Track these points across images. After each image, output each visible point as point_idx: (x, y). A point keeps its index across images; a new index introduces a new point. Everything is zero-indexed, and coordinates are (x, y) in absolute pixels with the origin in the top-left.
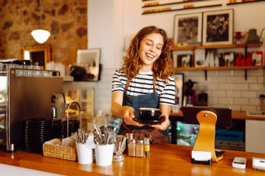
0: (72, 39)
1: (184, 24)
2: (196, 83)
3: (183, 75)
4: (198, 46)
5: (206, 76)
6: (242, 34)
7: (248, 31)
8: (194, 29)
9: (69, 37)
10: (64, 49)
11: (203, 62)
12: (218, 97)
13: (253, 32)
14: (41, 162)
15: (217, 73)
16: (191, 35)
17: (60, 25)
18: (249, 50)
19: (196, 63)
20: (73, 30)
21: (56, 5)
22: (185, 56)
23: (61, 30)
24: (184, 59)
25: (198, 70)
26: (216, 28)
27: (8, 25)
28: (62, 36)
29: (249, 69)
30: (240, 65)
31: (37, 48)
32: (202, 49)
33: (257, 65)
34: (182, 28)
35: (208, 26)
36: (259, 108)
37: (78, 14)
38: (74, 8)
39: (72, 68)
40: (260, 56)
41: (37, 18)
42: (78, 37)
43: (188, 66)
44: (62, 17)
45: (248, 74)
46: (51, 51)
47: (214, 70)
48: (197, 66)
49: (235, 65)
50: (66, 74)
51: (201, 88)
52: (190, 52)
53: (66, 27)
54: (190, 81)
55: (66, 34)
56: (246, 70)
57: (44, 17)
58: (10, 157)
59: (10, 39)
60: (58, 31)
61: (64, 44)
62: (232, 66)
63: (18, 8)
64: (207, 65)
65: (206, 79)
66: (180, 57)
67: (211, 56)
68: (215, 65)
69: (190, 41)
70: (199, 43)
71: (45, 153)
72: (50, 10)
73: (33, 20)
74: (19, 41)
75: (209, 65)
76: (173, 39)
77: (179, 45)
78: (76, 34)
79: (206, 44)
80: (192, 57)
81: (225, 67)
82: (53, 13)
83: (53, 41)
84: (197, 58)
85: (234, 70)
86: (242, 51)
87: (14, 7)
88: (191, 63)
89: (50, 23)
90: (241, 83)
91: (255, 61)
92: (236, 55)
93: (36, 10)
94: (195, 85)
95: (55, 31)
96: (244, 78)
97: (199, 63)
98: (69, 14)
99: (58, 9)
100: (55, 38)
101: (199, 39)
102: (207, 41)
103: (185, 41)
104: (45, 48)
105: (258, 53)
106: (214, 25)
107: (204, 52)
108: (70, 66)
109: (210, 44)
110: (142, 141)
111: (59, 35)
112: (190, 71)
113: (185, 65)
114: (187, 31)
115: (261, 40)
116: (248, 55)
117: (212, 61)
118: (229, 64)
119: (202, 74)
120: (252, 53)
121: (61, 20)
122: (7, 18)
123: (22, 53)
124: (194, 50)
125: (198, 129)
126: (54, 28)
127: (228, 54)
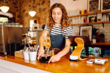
1: (92, 3)
2: (98, 29)
3: (92, 26)
4: (98, 12)
5: (103, 26)
8: (97, 4)
9: (46, 13)
11: (101, 19)
14: (14, 59)
15: (109, 24)
16: (96, 7)
17: (42, 9)
20: (47, 10)
21: (40, 1)
22: (93, 17)
23: (42, 11)
24: (92, 19)
25: (99, 23)
26: (107, 3)
27: (24, 11)
28: (43, 13)
31: (34, 19)
32: (101, 13)
34: (91, 5)
35: (103, 2)
37: (48, 4)
38: (47, 1)
41: (34, 7)
43: (94, 22)
44: (43, 5)
47: (107, 23)
48: (98, 21)
50: (40, 28)
51: (101, 32)
52: (95, 15)
53: (44, 10)
54: (95, 28)
55: (44, 12)
57: (36, 7)
59: (25, 16)
61: (43, 17)
63: (27, 4)
64: (103, 21)
65: (104, 27)
66: (90, 18)
67: (105, 16)
68: (107, 20)
69: (95, 10)
71: (16, 56)
72: (38, 3)
73: (32, 8)
74: (28, 17)
75: (104, 21)
76: (87, 10)
77: (90, 13)
79: (102, 11)
80: (96, 18)
82: (39, 4)
83: (40, 16)
84: (98, 18)
87: (26, 4)
88: (96, 20)
89: (38, 8)
93: (34, 4)
94: (97, 30)
95: (40, 12)
97: (99, 20)
98: (45, 4)
99: (41, 2)
100: (40, 14)
101: (99, 9)
102: (103, 9)
103: (92, 11)
104: (37, 18)
106: (106, 1)
108: (42, 24)
109: (104, 11)
112: (96, 24)
113: (93, 22)
114: (94, 6)
117: (105, 19)
119: (101, 25)
121: (42, 7)
122: (23, 9)
123: (29, 21)
124: (97, 14)
125: (99, 51)
126: (40, 10)
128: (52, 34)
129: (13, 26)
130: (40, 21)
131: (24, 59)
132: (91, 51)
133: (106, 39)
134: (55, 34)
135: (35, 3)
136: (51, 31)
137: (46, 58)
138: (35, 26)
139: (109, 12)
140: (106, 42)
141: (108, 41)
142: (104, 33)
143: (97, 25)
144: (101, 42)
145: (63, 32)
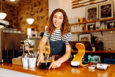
0: (45, 22)
1: (90, 11)
2: (97, 37)
3: (91, 34)
4: (97, 20)
8: (95, 13)
9: (44, 21)
10: (42, 27)
11: (99, 27)
12: (109, 44)
14: (12, 66)
15: (107, 32)
16: (94, 16)
17: (40, 17)
19: (96, 28)
20: (45, 18)
22: (91, 25)
23: (40, 19)
24: (91, 27)
25: (97, 31)
26: (105, 11)
27: (21, 19)
34: (89, 13)
35: (101, 11)
37: (47, 12)
38: (45, 9)
39: (41, 33)
41: (32, 15)
43: (93, 30)
44: (41, 13)
47: (105, 31)
48: (97, 29)
50: (38, 36)
51: (99, 40)
53: (42, 17)
54: (93, 36)
55: (42, 20)
57: (34, 14)
58: (1, 64)
59: (22, 24)
61: (42, 25)
62: (114, 28)
63: (25, 12)
64: (102, 29)
65: (102, 35)
66: (89, 26)
67: (103, 25)
68: (105, 28)
69: (93, 18)
70: (97, 19)
71: (13, 63)
72: (36, 11)
73: (30, 16)
74: (25, 25)
75: (103, 29)
76: (86, 18)
77: (88, 21)
78: (46, 20)
79: (100, 19)
80: (94, 26)
81: (110, 29)
82: (37, 12)
83: (37, 24)
84: (97, 26)
87: (23, 12)
88: (94, 28)
89: (36, 16)
93: (31, 12)
94: (96, 38)
95: (38, 20)
97: (98, 28)
98: (43, 12)
99: (39, 10)
100: (38, 22)
101: (97, 17)
102: (101, 17)
103: (91, 19)
106: (104, 10)
107: (100, 22)
108: (41, 32)
109: (102, 19)
110: (51, 58)
111: (40, 21)
112: (94, 32)
113: (91, 30)
114: (92, 13)
117: (103, 27)
118: (112, 28)
119: (100, 33)
121: (40, 15)
122: (21, 16)
123: (26, 29)
124: (95, 22)
125: (98, 59)
126: (38, 18)
127: (111, 23)
128: (52, 40)
129: (11, 32)
130: (38, 29)
131: (22, 66)
132: (90, 59)
133: (105, 47)
134: (55, 40)
135: (33, 11)
136: (51, 37)
137: (46, 64)
138: (33, 34)
139: (107, 21)
140: (105, 50)
141: (107, 49)
142: (103, 41)
143: (96, 33)
144: (100, 50)
145: (63, 38)
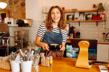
0: (19, 8)
2: (75, 27)
3: (69, 24)
4: (76, 11)
5: (79, 25)
6: (96, 6)
7: (99, 4)
9: (17, 7)
10: (15, 12)
11: (78, 18)
12: (85, 34)
13: (101, 4)
15: (84, 23)
17: (13, 1)
18: (99, 13)
19: (75, 18)
22: (70, 15)
24: (70, 17)
25: (76, 22)
28: (14, 6)
29: (99, 22)
30: (95, 19)
31: (3, 12)
32: (78, 12)
33: (102, 19)
36: (102, 38)
39: (17, 20)
40: (104, 15)
42: (21, 7)
43: (72, 20)
45: (98, 24)
46: (9, 13)
48: (75, 20)
49: (92, 19)
50: (14, 23)
51: (77, 30)
52: (73, 14)
53: (16, 2)
55: (16, 5)
56: (97, 22)
60: (12, 4)
61: (15, 10)
62: (91, 20)
66: (68, 16)
67: (82, 15)
68: (83, 19)
75: (81, 20)
78: (20, 5)
80: (73, 16)
81: (88, 20)
83: (10, 9)
84: (76, 16)
85: (92, 22)
86: (95, 13)
88: (73, 19)
90: (95, 28)
91: (101, 18)
92: (93, 15)
94: (74, 28)
95: (11, 4)
96: (96, 26)
97: (76, 19)
100: (11, 7)
104: (6, 12)
105: (103, 14)
110: (48, 58)
111: (12, 6)
113: (70, 20)
115: (104, 8)
116: (98, 15)
118: (90, 19)
119: (78, 23)
120: (100, 14)
124: (74, 13)
126: (10, 2)
127: (89, 14)
130: (10, 15)
132: (68, 49)
133: (81, 37)
